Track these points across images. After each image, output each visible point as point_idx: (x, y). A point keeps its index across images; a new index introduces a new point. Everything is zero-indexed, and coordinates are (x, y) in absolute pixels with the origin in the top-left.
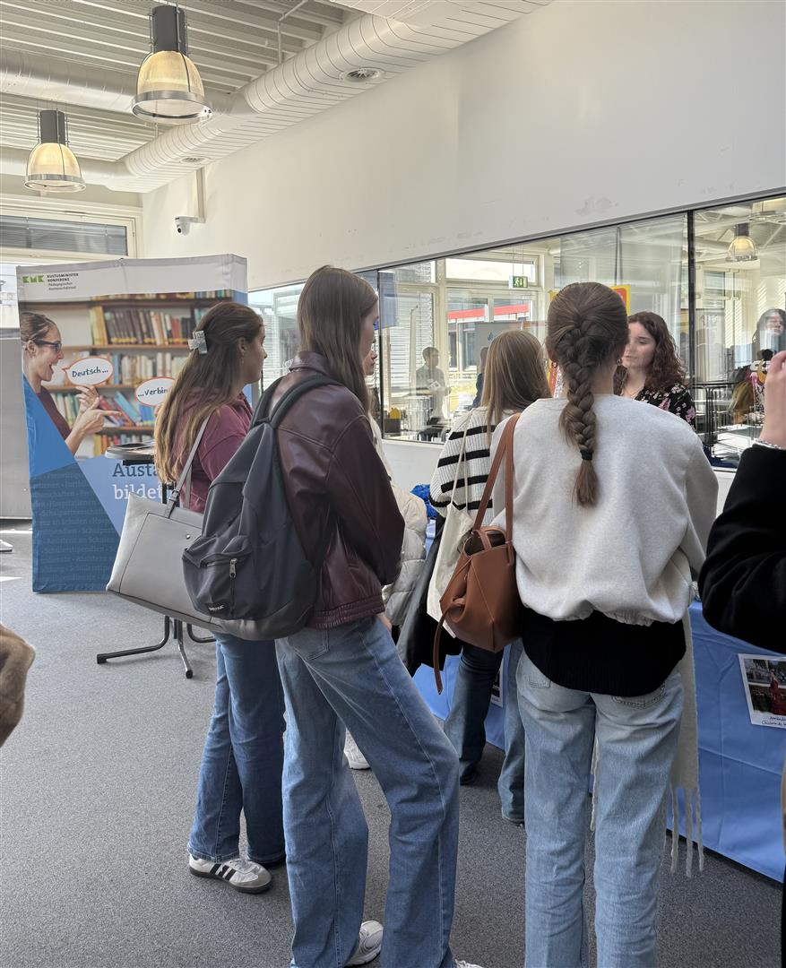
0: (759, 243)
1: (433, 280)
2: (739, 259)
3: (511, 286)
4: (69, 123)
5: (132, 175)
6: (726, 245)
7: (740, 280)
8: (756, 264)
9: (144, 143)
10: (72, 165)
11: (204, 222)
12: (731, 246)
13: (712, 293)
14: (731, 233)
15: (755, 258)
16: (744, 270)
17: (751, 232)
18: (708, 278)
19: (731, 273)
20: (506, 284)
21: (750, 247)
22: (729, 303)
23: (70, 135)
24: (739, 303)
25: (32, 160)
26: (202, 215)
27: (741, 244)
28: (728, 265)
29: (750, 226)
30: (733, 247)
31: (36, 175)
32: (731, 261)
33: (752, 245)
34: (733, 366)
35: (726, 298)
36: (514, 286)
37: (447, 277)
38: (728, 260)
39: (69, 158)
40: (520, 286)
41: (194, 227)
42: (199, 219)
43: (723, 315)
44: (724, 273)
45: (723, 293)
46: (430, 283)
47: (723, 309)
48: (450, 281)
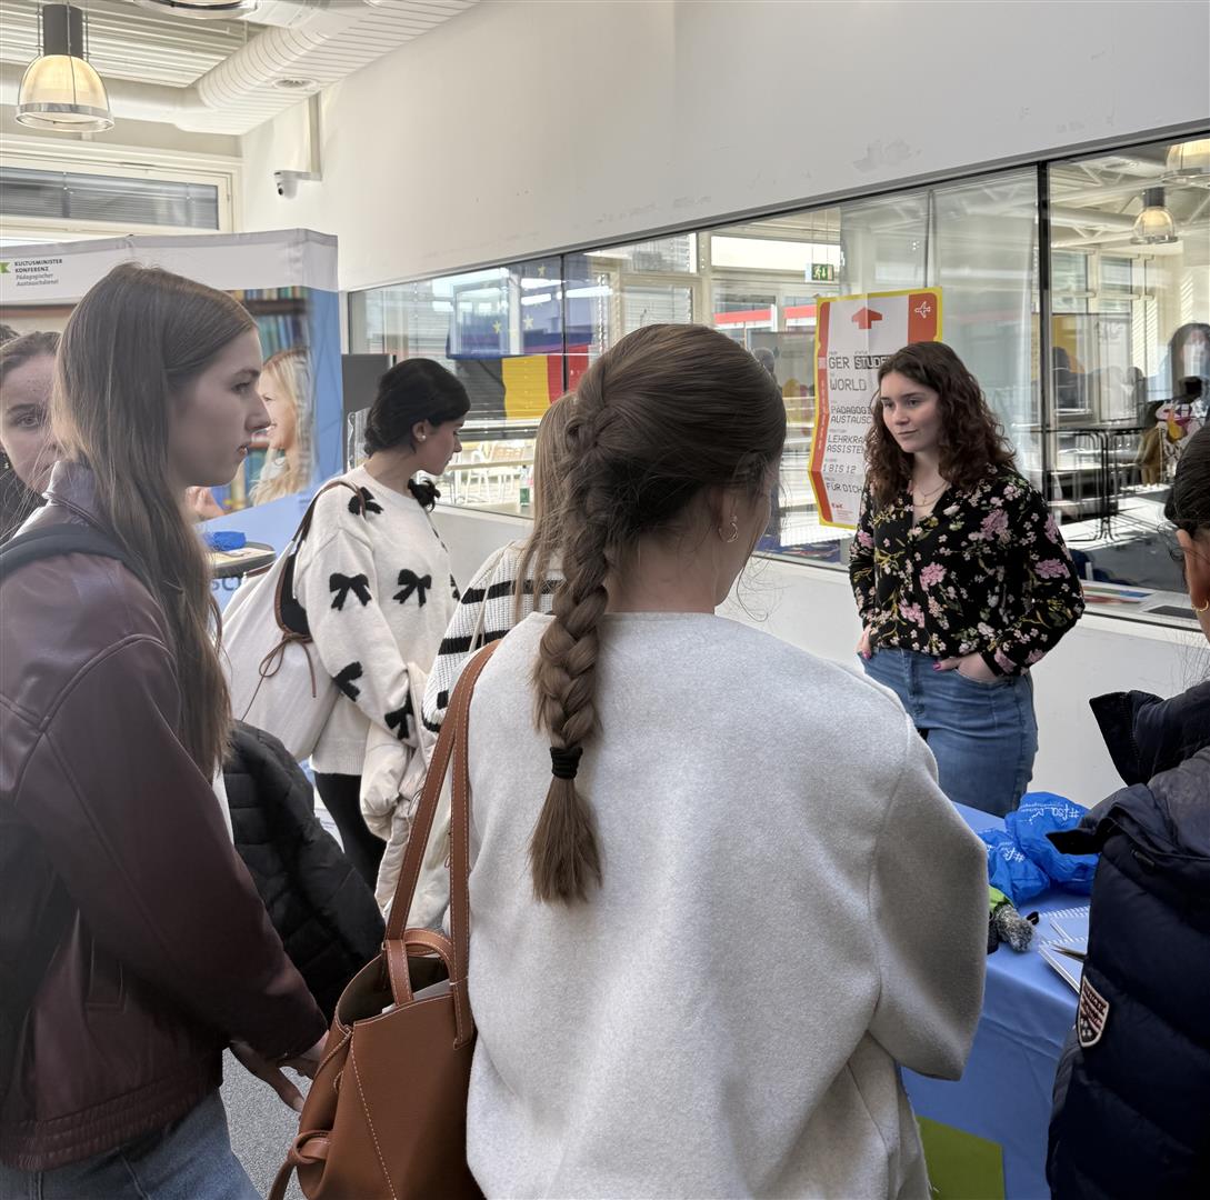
0: (1181, 217)
1: (693, 269)
2: (1150, 240)
3: (808, 278)
4: (90, 25)
5: (209, 107)
6: (1131, 219)
7: (1154, 271)
8: (1177, 247)
9: (223, 58)
10: (93, 89)
11: (321, 180)
12: (1138, 221)
13: (1113, 289)
14: (1139, 202)
15: (1173, 239)
16: (1159, 256)
17: (1167, 199)
18: (1107, 267)
19: (1141, 260)
20: (801, 275)
21: (1167, 224)
22: (1138, 304)
23: (91, 43)
24: (1153, 305)
25: (28, 81)
26: (317, 169)
27: (1154, 218)
28: (1134, 250)
29: (1166, 191)
30: (1142, 222)
31: (33, 105)
32: (1139, 244)
33: (1169, 220)
34: (1145, 396)
35: (1134, 297)
36: (813, 279)
37: (714, 263)
38: (1134, 242)
39: (88, 77)
40: (822, 279)
41: (304, 187)
42: (312, 175)
43: (1129, 322)
44: (1131, 260)
45: (1129, 290)
46: (688, 273)
47: (1128, 314)
48: (716, 270)
